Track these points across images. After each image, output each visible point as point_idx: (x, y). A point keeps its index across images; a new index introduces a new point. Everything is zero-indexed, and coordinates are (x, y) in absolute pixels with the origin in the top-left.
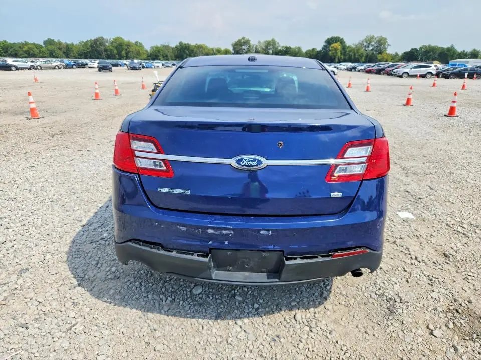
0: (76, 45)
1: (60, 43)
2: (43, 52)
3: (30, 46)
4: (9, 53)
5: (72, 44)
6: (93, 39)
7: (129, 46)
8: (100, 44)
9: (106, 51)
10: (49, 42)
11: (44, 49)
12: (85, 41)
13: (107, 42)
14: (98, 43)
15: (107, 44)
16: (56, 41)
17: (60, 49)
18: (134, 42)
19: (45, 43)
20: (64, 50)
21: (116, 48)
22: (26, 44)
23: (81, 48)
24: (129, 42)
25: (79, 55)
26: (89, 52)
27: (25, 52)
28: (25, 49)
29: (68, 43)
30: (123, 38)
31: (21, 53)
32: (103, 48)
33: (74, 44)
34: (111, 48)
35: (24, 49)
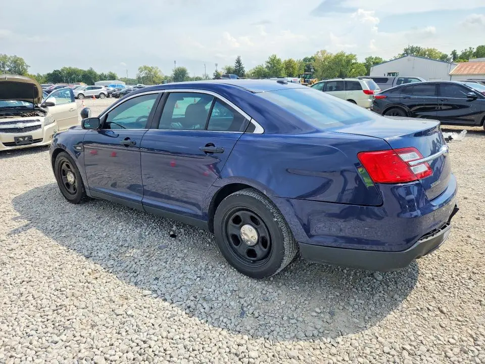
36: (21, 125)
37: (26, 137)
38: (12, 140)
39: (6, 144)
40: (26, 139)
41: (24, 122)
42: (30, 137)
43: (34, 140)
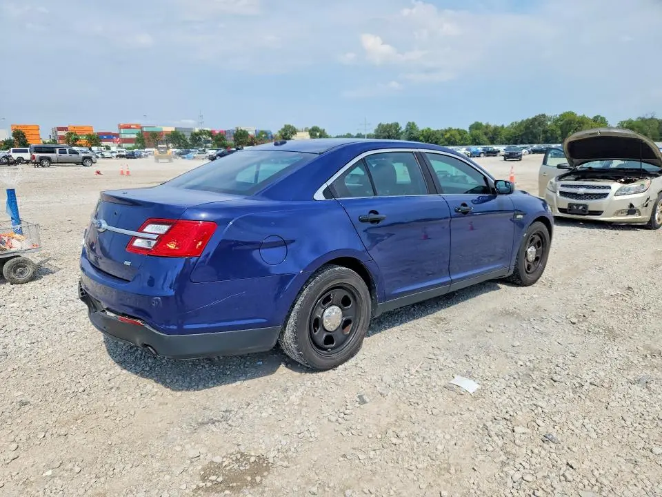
0: (508, 127)
1: (487, 126)
2: (465, 139)
3: (453, 133)
4: (430, 141)
5: (503, 126)
6: (530, 118)
7: (583, 123)
8: (539, 123)
9: (545, 132)
10: (476, 126)
11: (468, 136)
12: (520, 121)
13: (549, 120)
14: (536, 123)
15: (549, 123)
16: (484, 124)
17: (486, 134)
18: (591, 117)
19: (471, 128)
20: (490, 135)
21: (561, 127)
22: (450, 129)
23: (513, 130)
24: (583, 117)
25: (507, 139)
26: (521, 136)
27: (446, 140)
28: (448, 135)
29: (498, 125)
30: (575, 112)
31: (442, 140)
32: (541, 129)
33: (505, 126)
34: (554, 127)
35: (446, 137)
36: (581, 191)
37: (581, 205)
38: (566, 207)
39: (561, 210)
40: (581, 208)
41: (588, 187)
42: (585, 206)
43: (590, 211)
